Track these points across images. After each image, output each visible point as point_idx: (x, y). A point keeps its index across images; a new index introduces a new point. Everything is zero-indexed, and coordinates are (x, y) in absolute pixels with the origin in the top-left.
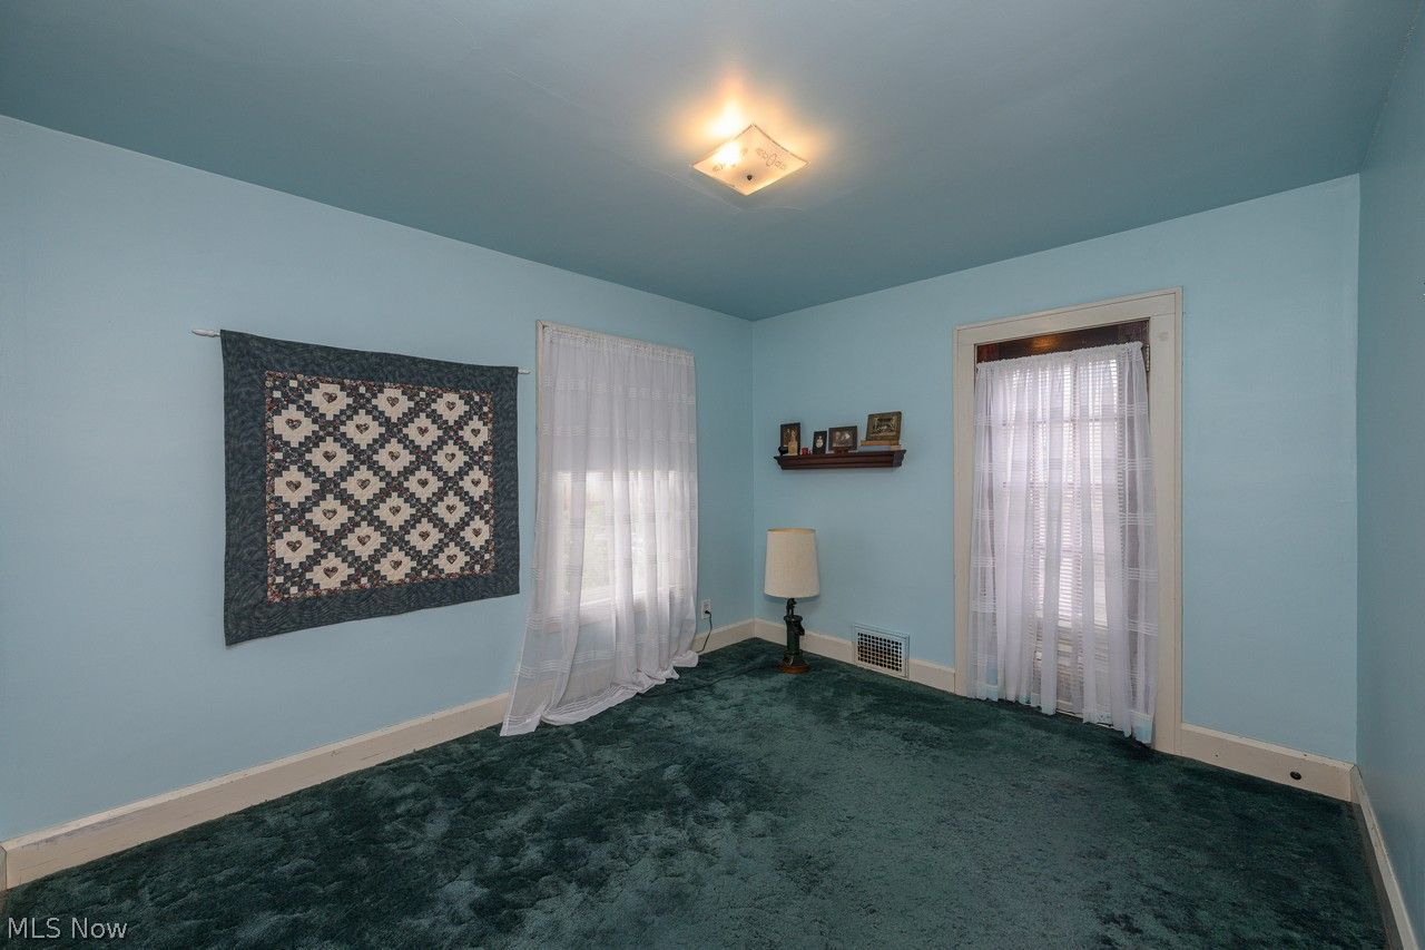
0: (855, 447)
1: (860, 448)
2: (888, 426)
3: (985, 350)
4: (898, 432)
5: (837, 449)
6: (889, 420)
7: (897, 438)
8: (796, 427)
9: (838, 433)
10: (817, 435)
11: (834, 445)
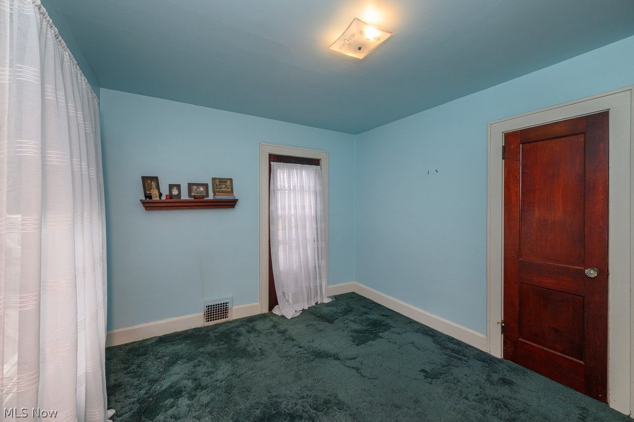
0: (207, 195)
1: (211, 197)
2: (226, 186)
3: (272, 157)
4: (232, 189)
5: (195, 197)
6: (226, 182)
7: (232, 192)
8: (155, 179)
9: (195, 187)
10: (171, 187)
11: (193, 194)
